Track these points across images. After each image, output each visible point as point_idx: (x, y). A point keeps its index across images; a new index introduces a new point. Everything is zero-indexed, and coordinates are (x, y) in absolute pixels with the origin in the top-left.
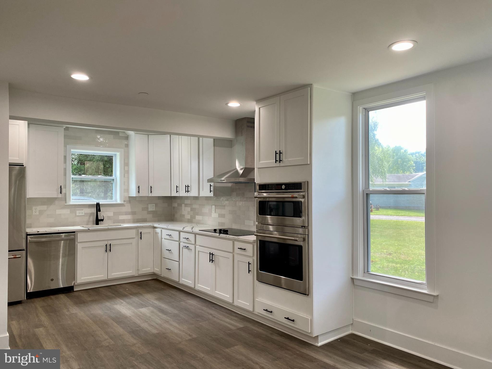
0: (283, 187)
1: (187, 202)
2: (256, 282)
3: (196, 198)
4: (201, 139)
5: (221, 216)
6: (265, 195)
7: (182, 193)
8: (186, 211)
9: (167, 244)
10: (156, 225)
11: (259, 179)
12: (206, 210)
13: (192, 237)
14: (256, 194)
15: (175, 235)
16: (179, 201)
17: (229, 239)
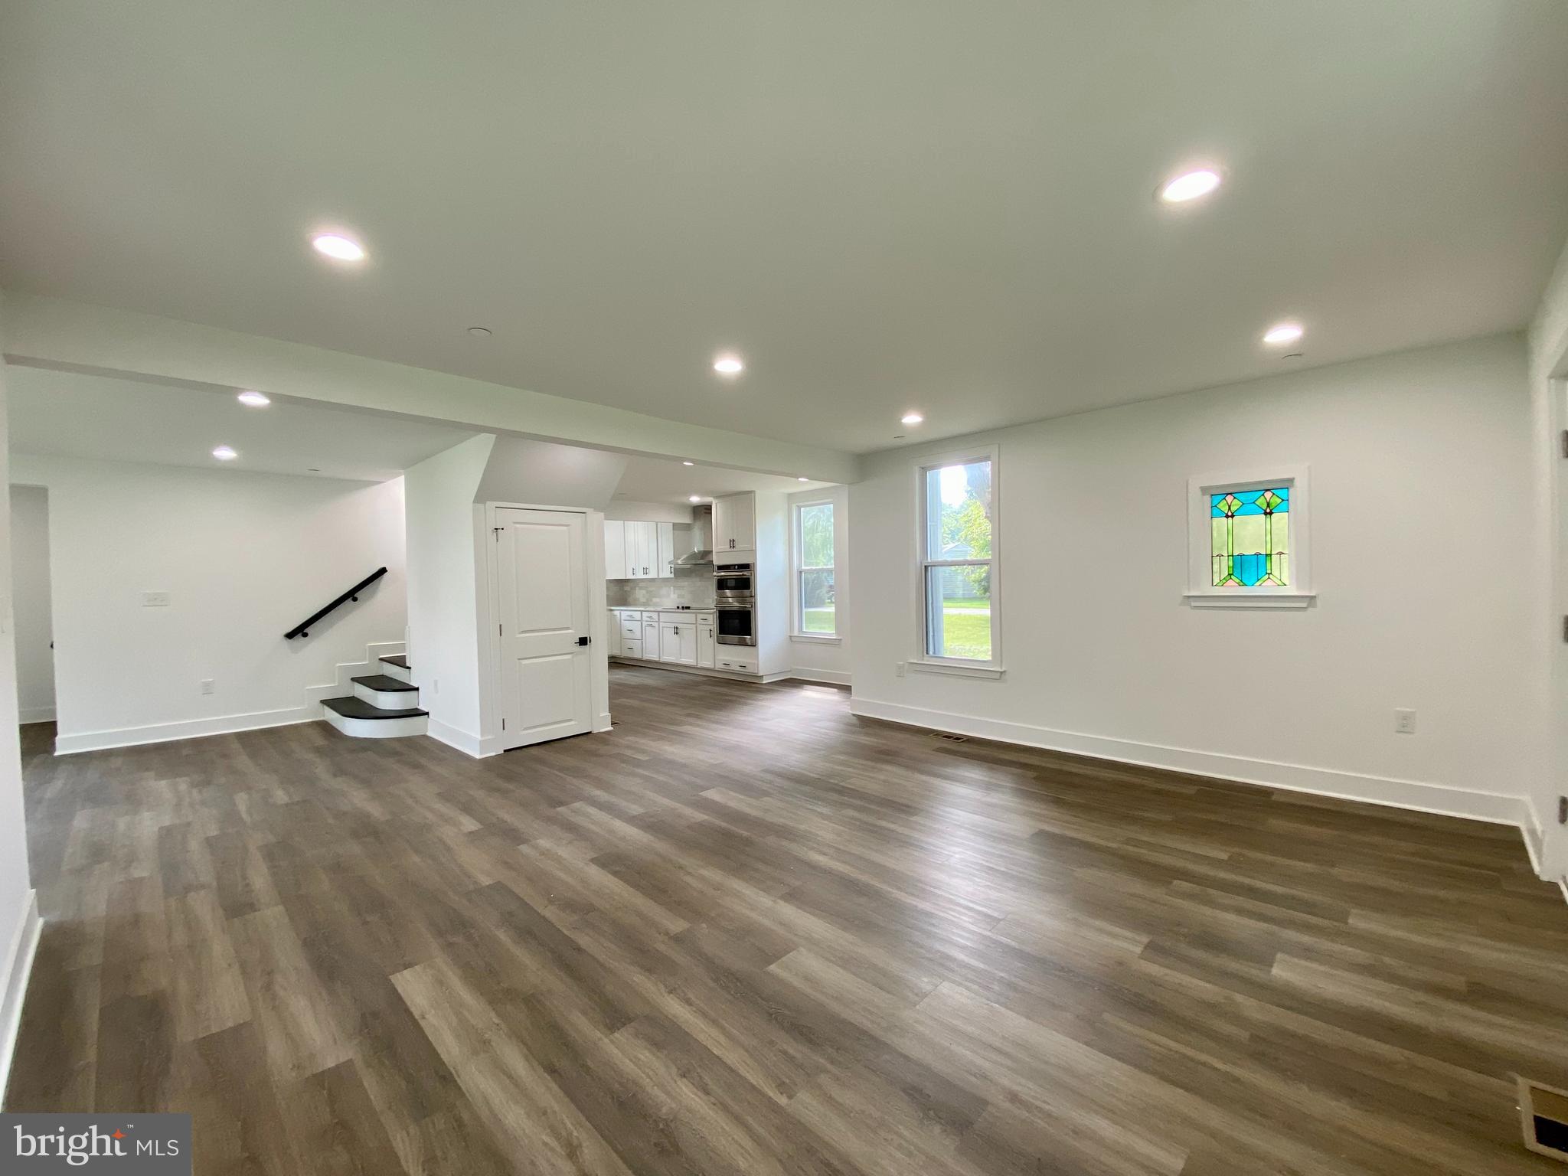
0: (736, 567)
1: (641, 585)
2: (716, 644)
3: (653, 580)
4: (659, 524)
5: (679, 596)
6: (723, 574)
7: (640, 575)
8: (640, 594)
9: (627, 625)
10: (613, 608)
11: (717, 561)
12: (664, 591)
13: (655, 616)
14: (715, 574)
15: (637, 615)
16: (631, 584)
17: (694, 613)
